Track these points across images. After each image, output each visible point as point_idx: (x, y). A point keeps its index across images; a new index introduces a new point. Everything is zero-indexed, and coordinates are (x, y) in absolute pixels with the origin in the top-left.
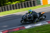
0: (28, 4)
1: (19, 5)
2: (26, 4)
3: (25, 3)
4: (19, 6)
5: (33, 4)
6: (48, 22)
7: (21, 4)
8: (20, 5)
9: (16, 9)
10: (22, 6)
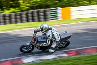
0: (33, 16)
1: (16, 15)
2: (30, 15)
3: (27, 14)
4: (16, 18)
5: (42, 17)
6: (68, 54)
7: (21, 15)
8: (18, 17)
9: (10, 23)
10: (21, 18)
